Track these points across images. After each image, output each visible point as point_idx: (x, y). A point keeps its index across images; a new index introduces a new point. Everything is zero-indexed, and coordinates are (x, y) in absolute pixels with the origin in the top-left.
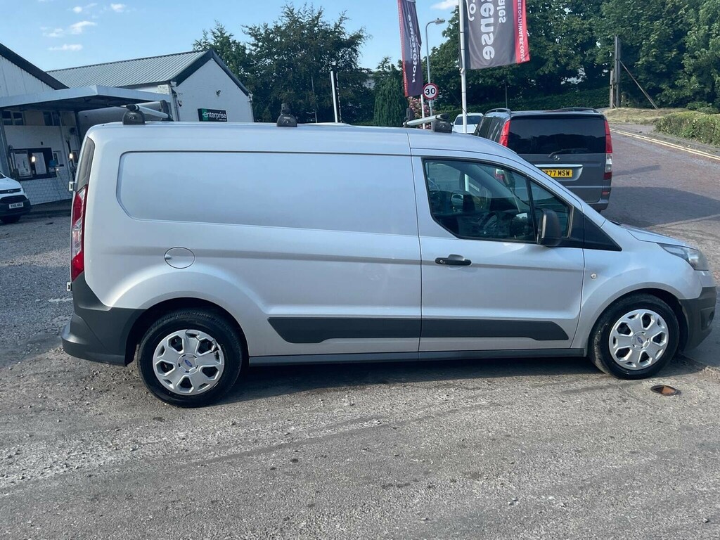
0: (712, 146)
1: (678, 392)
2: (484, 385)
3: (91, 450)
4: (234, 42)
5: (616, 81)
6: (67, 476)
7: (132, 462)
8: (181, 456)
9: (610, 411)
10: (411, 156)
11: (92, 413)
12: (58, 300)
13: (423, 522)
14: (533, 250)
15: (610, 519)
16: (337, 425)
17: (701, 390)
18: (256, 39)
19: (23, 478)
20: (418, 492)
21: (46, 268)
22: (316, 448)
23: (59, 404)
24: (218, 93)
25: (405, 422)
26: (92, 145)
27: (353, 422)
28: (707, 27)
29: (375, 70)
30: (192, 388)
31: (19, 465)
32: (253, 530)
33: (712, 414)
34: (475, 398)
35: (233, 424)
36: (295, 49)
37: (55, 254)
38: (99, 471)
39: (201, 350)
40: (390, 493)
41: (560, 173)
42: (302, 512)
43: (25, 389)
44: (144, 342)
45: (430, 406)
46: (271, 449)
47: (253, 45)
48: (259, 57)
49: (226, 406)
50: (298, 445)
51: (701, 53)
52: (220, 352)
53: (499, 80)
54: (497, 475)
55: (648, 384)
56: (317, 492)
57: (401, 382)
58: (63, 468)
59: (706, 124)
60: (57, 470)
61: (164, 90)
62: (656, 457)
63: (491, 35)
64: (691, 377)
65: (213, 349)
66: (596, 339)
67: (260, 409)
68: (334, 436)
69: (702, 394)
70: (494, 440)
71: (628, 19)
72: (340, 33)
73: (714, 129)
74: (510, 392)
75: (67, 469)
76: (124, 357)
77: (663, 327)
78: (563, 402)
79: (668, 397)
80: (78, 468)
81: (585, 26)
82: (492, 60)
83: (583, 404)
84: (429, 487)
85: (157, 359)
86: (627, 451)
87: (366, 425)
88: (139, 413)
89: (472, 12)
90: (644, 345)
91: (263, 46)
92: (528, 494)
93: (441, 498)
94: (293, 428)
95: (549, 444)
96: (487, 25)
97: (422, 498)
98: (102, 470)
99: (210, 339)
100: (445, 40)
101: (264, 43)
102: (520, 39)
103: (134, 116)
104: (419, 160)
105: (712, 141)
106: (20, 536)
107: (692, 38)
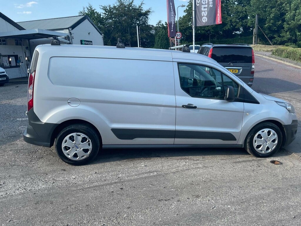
0: (295, 62)
1: (281, 164)
2: (201, 159)
3: (35, 183)
4: (96, 12)
5: (256, 33)
6: (25, 193)
7: (53, 188)
8: (73, 186)
9: (253, 171)
10: (173, 62)
11: (35, 167)
12: (21, 119)
13: (176, 216)
14: (223, 103)
15: (254, 216)
16: (139, 174)
17: (291, 163)
18: (105, 11)
19: (6, 194)
20: (173, 203)
21: (16, 106)
22: (131, 184)
23: (22, 163)
24: (89, 34)
25: (168, 173)
26: (38, 54)
27: (146, 173)
28: (294, 12)
29: (155, 26)
30: (78, 157)
31: (5, 188)
32: (104, 218)
33: (295, 173)
34: (197, 164)
35: (95, 173)
36: (122, 16)
37: (20, 100)
38: (39, 192)
39: (82, 141)
40: (162, 203)
41: (233, 71)
42: (125, 210)
43: (7, 156)
44: (58, 138)
45: (178, 167)
46: (111, 184)
47: (104, 14)
48: (107, 19)
49: (92, 165)
50: (123, 182)
51: (291, 22)
52: (90, 142)
53: (207, 31)
54: (207, 197)
55: (269, 160)
56: (131, 202)
57: (166, 157)
58: (23, 190)
59: (293, 52)
60: (21, 191)
61: (66, 32)
62: (272, 190)
63: (206, 12)
64: (287, 157)
65: (87, 141)
66: (248, 140)
67: (107, 167)
68: (138, 179)
69: (291, 164)
70: (205, 181)
71: (262, 7)
72: (141, 10)
73: (296, 54)
74: (212, 162)
75: (25, 191)
76: (50, 144)
77: (276, 136)
78: (234, 166)
79: (277, 165)
80: (29, 190)
81: (243, 10)
82: (206, 22)
83: (242, 168)
84: (178, 201)
85: (64, 145)
86: (260, 188)
87: (151, 174)
88: (55, 168)
89: (198, 2)
90: (267, 143)
91: (108, 14)
92: (220, 205)
93: (183, 206)
94: (121, 175)
95: (228, 184)
96: (204, 8)
97: (175, 206)
98: (40, 191)
99: (86, 137)
100: (185, 14)
101: (109, 13)
102: (218, 14)
103: (56, 41)
104: (176, 64)
105: (295, 59)
106: (5, 218)
107: (288, 16)
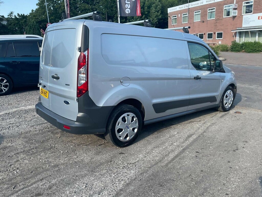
10: (185, 40)
22: (196, 147)
35: (154, 148)
40: (239, 152)
42: (230, 164)
52: (137, 120)
56: (223, 158)
63: (129, 5)
66: (221, 100)
76: (105, 129)
77: (232, 95)
82: (128, 14)
84: (243, 148)
85: (117, 128)
87: (193, 137)
96: (128, 1)
99: (135, 116)
102: (138, 8)
